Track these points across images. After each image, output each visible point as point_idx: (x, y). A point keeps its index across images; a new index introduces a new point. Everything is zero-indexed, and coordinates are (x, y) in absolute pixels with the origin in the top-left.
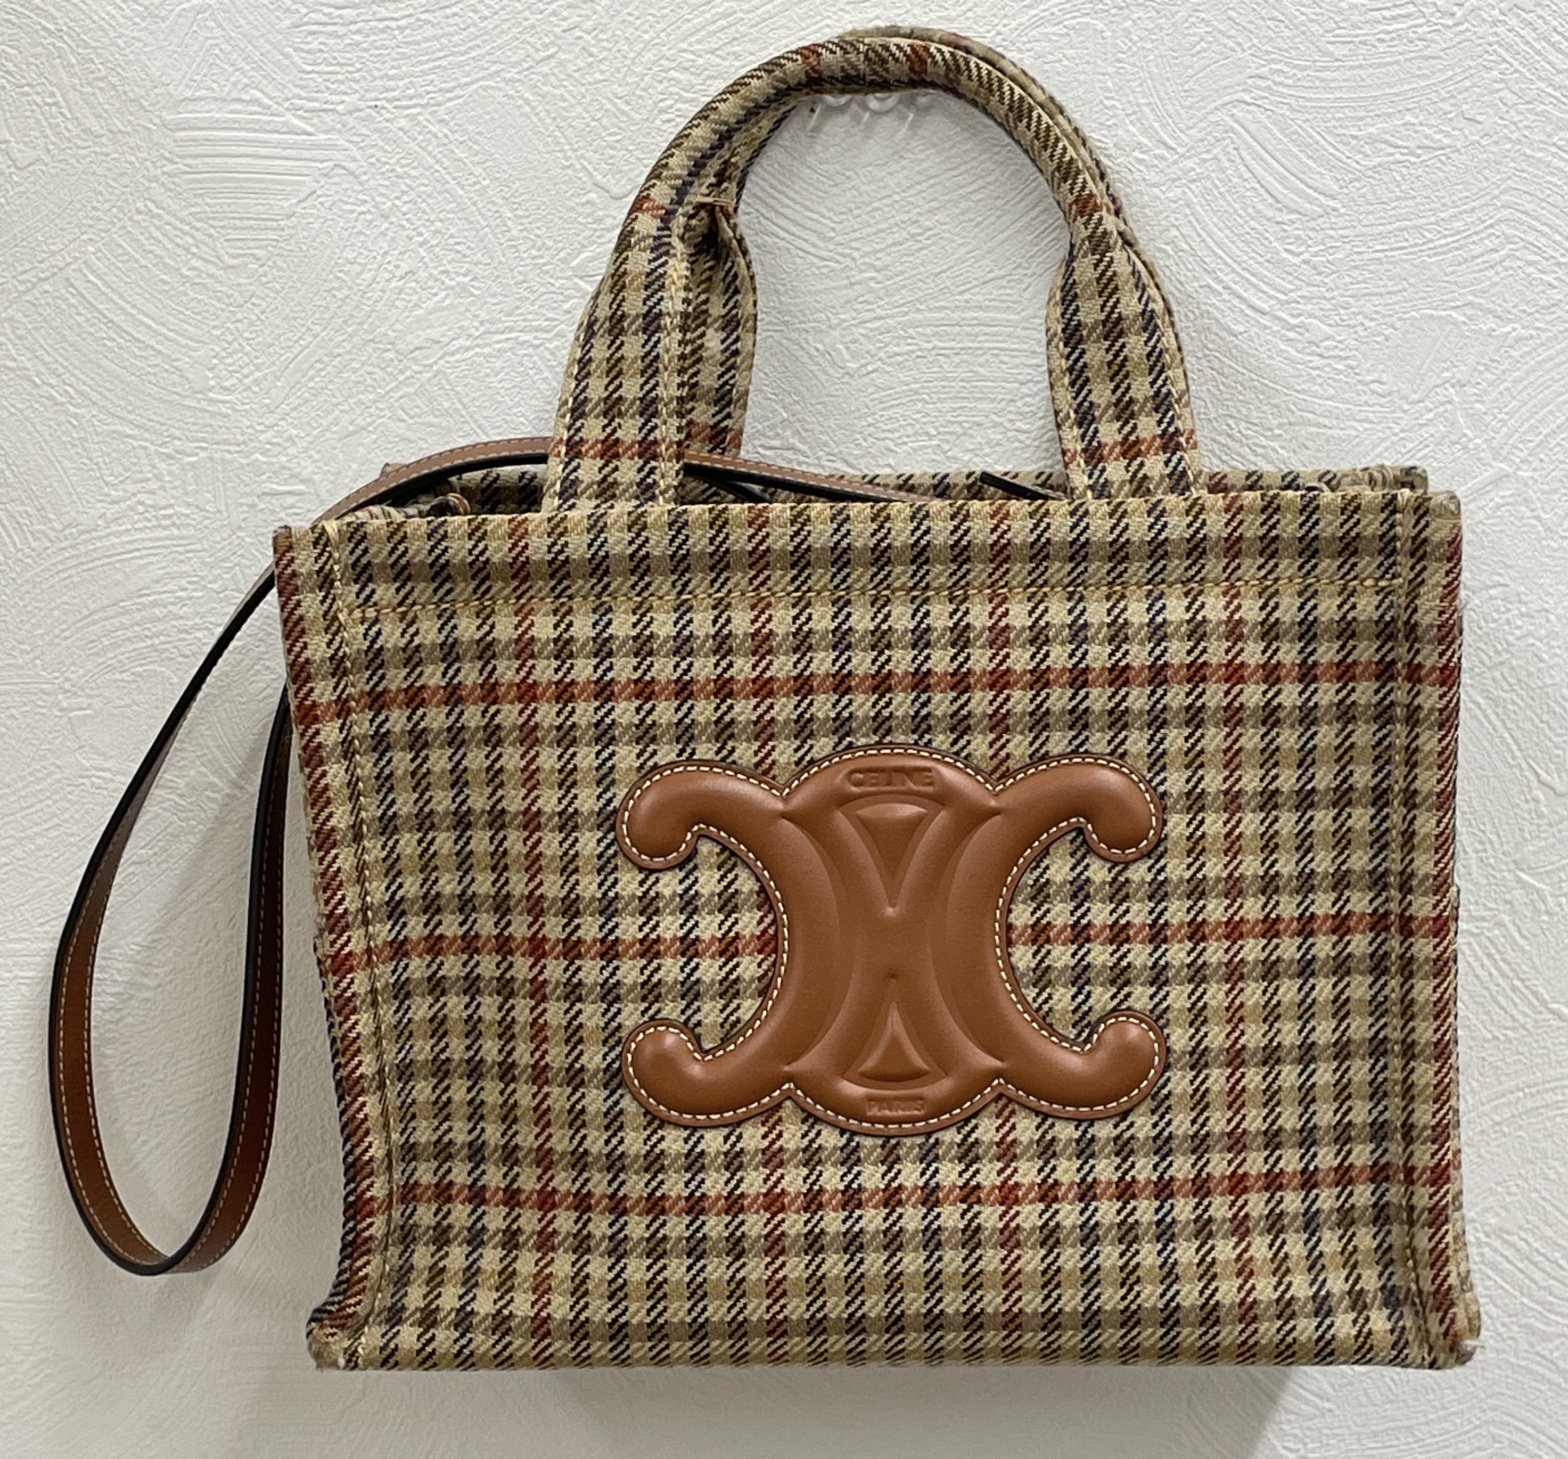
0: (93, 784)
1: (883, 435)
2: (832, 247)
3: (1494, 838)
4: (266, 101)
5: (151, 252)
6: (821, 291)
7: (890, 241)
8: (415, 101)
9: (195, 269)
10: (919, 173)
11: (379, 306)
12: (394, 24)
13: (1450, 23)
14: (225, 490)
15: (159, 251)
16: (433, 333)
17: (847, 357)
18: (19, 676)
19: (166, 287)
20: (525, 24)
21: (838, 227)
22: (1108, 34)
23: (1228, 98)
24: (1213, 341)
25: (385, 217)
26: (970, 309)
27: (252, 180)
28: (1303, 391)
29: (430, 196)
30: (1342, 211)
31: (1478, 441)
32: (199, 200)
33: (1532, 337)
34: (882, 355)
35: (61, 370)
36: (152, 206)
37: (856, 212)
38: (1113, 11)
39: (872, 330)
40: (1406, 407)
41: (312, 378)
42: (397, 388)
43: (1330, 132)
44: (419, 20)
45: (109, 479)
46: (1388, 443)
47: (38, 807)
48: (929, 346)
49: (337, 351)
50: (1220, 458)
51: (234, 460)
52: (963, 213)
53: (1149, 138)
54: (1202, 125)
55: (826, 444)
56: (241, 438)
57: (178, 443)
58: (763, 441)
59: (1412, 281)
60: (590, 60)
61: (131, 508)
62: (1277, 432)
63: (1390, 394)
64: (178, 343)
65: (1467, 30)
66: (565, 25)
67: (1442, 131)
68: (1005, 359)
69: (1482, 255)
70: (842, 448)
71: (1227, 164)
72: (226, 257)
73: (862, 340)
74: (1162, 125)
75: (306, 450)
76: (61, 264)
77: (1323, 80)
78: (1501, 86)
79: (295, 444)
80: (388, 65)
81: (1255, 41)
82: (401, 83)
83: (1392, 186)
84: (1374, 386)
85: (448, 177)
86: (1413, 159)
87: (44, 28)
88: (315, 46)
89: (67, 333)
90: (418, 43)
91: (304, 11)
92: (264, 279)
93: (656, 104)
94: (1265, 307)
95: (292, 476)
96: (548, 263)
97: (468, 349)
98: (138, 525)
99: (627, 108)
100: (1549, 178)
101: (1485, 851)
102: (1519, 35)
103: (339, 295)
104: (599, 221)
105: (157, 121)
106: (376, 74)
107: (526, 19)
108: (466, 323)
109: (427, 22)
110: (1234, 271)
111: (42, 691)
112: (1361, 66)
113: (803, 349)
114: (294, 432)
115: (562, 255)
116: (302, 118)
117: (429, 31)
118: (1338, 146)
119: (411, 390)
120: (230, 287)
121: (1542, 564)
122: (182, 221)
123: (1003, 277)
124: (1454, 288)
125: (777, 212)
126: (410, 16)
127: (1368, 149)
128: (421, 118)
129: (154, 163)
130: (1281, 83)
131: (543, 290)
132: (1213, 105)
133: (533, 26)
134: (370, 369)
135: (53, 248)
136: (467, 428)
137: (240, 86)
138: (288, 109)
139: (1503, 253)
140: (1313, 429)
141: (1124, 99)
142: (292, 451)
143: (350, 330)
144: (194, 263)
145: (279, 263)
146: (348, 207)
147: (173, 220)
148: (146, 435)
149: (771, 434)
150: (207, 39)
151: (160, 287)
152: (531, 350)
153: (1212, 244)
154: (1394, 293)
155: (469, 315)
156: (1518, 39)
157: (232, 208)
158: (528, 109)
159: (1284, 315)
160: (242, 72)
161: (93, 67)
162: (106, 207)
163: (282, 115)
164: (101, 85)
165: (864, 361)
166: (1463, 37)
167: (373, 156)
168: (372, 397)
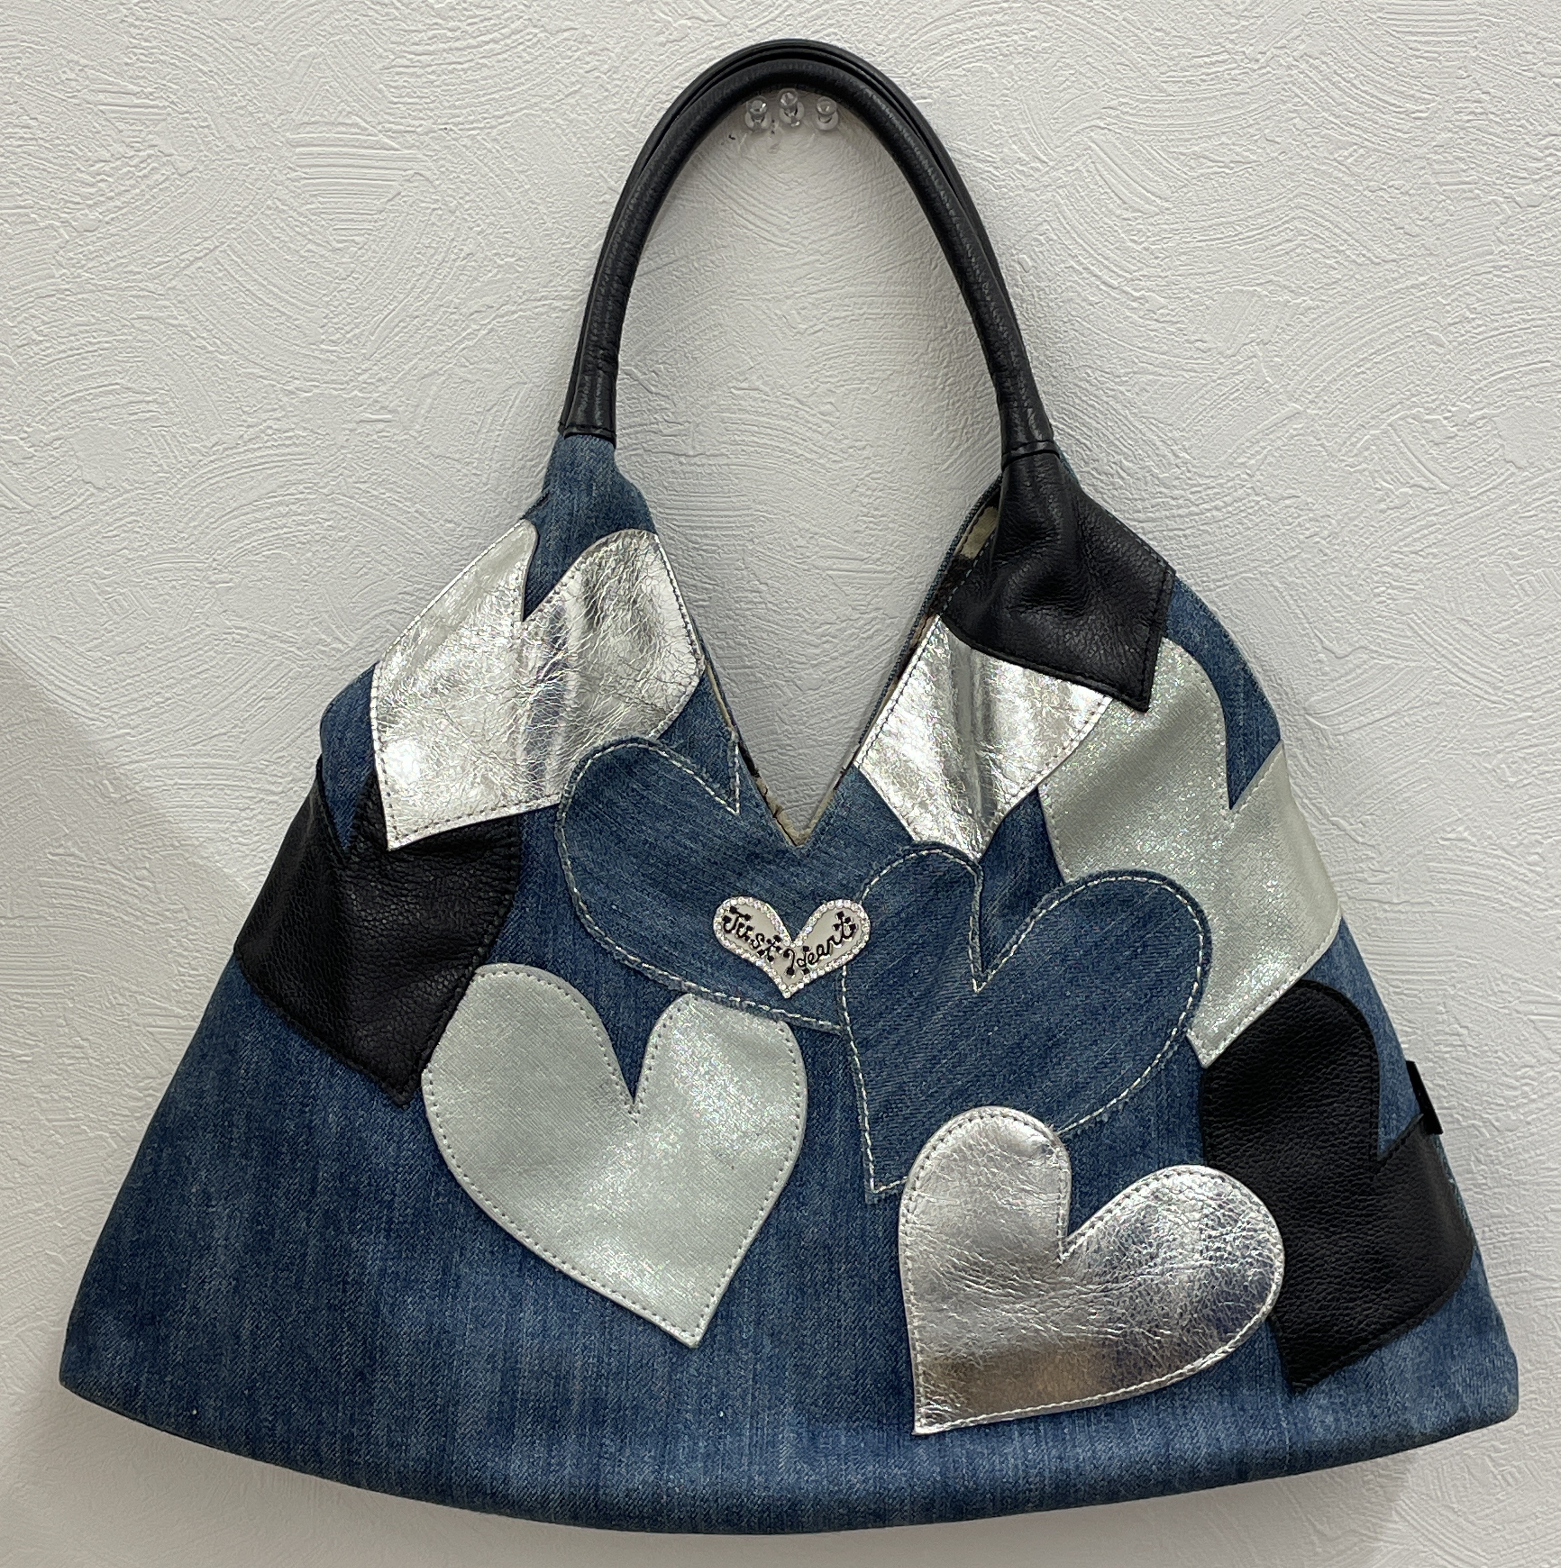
0: (234, 639)
1: (824, 380)
2: (787, 236)
3: (1288, 690)
4: (363, 124)
5: (278, 238)
6: (779, 270)
7: (831, 232)
8: (475, 125)
9: (308, 251)
10: (852, 181)
11: (448, 279)
12: (459, 67)
13: (1256, 67)
14: (332, 418)
15: (284, 237)
16: (488, 300)
17: (798, 320)
18: (179, 557)
19: (290, 265)
20: (558, 67)
21: (792, 221)
22: (996, 75)
23: (1087, 124)
24: (1074, 309)
25: (452, 212)
26: (891, 284)
27: (353, 184)
28: (1143, 348)
29: (485, 196)
30: (1174, 210)
31: (1277, 386)
32: (314, 199)
33: (1318, 307)
34: (825, 318)
35: (211, 327)
36: (278, 203)
37: (805, 210)
38: (1000, 57)
39: (817, 299)
40: (1222, 360)
41: (396, 335)
42: (461, 341)
43: (1164, 150)
44: (477, 64)
45: (246, 409)
46: (1209, 387)
47: (192, 656)
48: (862, 312)
49: (416, 313)
51: (339, 395)
53: (1028, 154)
54: (1067, 144)
55: (782, 386)
56: (345, 379)
57: (297, 382)
58: (734, 383)
59: (1227, 264)
60: (606, 94)
61: (263, 432)
62: (1124, 379)
63: (1210, 349)
64: (298, 307)
65: (1269, 72)
66: (588, 67)
67: (1250, 150)
69: (1280, 244)
71: (1086, 174)
72: (334, 244)
73: (810, 307)
74: (1037, 145)
75: (393, 388)
76: (211, 247)
77: (1158, 111)
78: (1294, 115)
79: (384, 383)
80: (455, 98)
81: (1107, 81)
82: (464, 112)
83: (1211, 192)
84: (1198, 344)
85: (499, 183)
86: (1227, 171)
87: (200, 70)
88: (400, 83)
89: (216, 298)
90: (477, 81)
91: (392, 57)
92: (362, 259)
94: (1115, 283)
95: (382, 407)
96: (575, 247)
97: (514, 312)
98: (269, 444)
99: (633, 131)
100: (1331, 186)
101: (1281, 699)
102: (1307, 76)
103: (418, 271)
105: (283, 140)
106: (447, 104)
107: (558, 63)
108: (512, 293)
109: (486, 66)
110: (1091, 256)
111: (197, 569)
112: (1187, 100)
113: (765, 314)
114: (384, 374)
115: (586, 240)
116: (390, 137)
117: (486, 72)
118: (1171, 161)
119: (471, 343)
120: (336, 265)
121: (1327, 480)
122: (300, 214)
124: (1259, 269)
125: (746, 210)
126: (472, 60)
127: (1192, 163)
128: (479, 138)
129: (280, 171)
130: (1127, 113)
131: (570, 268)
132: (1075, 130)
133: (563, 69)
134: (438, 326)
135: (206, 235)
136: (512, 372)
137: (344, 113)
138: (380, 131)
139: (1296, 243)
140: (1151, 377)
141: (1009, 125)
142: (383, 389)
143: (426, 298)
144: (309, 246)
145: (373, 247)
146: (424, 205)
147: (295, 214)
148: (274, 376)
149: (741, 378)
150: (320, 78)
151: (285, 264)
152: (561, 314)
153: (1075, 235)
154: (1214, 273)
155: (515, 287)
156: (1307, 80)
157: (339, 205)
158: (559, 131)
159: (1129, 290)
160: (346, 102)
161: (235, 99)
162: (245, 203)
163: (376, 135)
164: (242, 112)
165: (811, 323)
166: (1265, 78)
167: (443, 166)
168: (442, 348)
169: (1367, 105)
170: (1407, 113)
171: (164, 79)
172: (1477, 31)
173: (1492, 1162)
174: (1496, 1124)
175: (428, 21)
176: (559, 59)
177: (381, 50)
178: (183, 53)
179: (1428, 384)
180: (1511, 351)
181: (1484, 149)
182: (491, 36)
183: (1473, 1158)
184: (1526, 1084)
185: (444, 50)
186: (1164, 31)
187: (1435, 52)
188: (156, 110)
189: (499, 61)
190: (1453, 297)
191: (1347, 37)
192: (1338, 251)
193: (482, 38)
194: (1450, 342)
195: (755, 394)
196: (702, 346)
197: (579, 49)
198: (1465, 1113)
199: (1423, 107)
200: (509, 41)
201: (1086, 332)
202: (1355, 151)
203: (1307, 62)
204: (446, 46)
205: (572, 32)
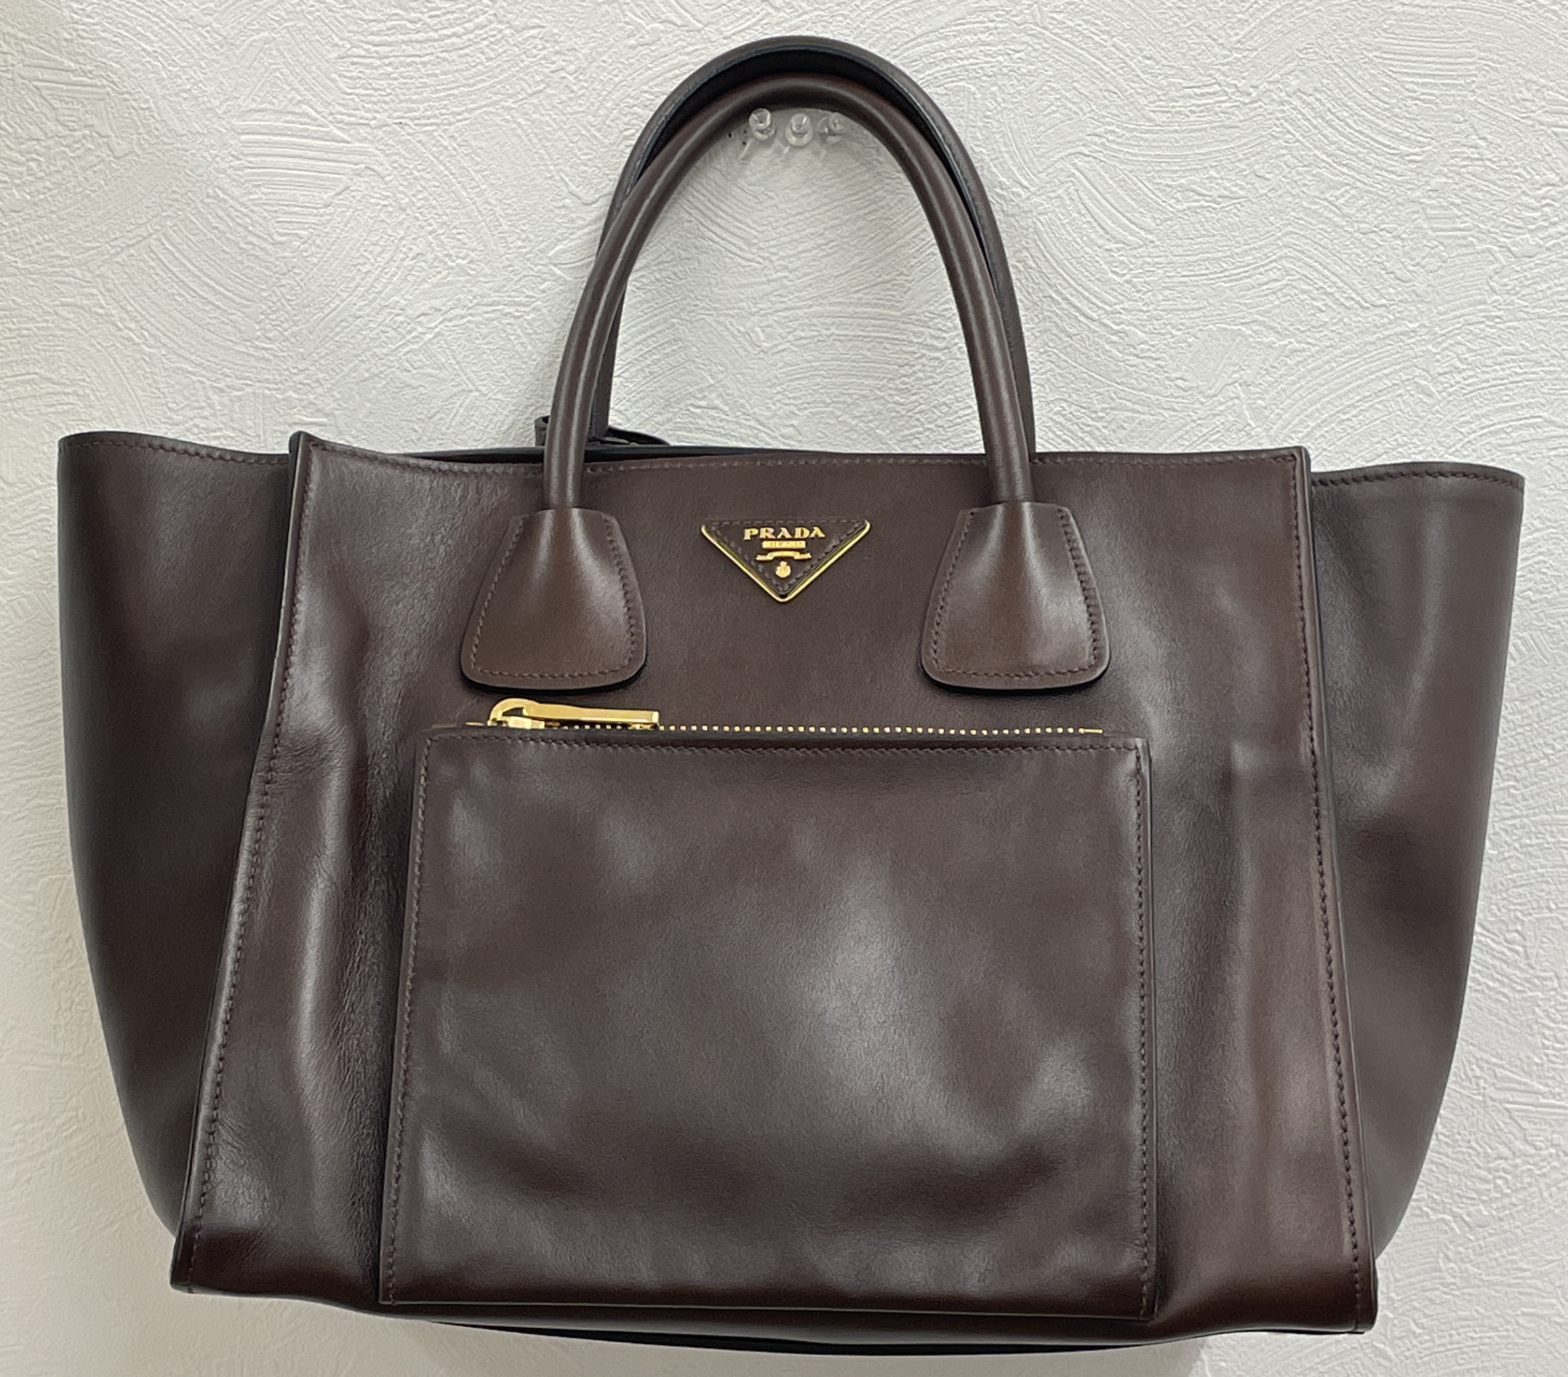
1: (787, 401)
2: (754, 251)
4: (313, 113)
5: (216, 228)
6: (745, 285)
7: (800, 249)
8: (432, 121)
9: (251, 243)
10: (826, 196)
11: (395, 279)
12: (418, 60)
13: (1247, 101)
14: (264, 419)
15: (222, 227)
16: (437, 303)
17: (762, 338)
19: (227, 257)
20: (522, 65)
21: (760, 236)
22: (978, 96)
23: (1071, 151)
24: (1052, 340)
25: (403, 210)
26: (862, 305)
27: (300, 176)
28: (1122, 383)
29: (440, 195)
30: (1158, 243)
31: (1260, 430)
32: (257, 190)
33: (1304, 350)
34: (790, 338)
35: (139, 318)
36: (219, 192)
37: (774, 225)
38: (984, 78)
39: (783, 318)
40: (1203, 400)
41: (337, 334)
42: (405, 345)
43: (1150, 181)
44: (438, 57)
45: (170, 405)
46: (1188, 428)
48: (828, 332)
49: (360, 313)
50: (1054, 433)
51: (272, 396)
52: (859, 229)
53: (1008, 178)
54: (1050, 170)
55: (743, 406)
56: (280, 379)
57: (228, 380)
58: (693, 401)
59: (1211, 301)
60: (572, 95)
62: (1101, 414)
63: (1191, 388)
64: (234, 302)
65: (1260, 107)
66: (553, 67)
68: (888, 346)
69: (1267, 283)
70: (756, 410)
71: (1068, 202)
72: (276, 236)
73: (775, 325)
74: (1019, 169)
75: (330, 390)
76: (145, 234)
77: (1145, 140)
78: (1286, 152)
79: (322, 385)
80: (412, 91)
81: (1094, 107)
82: (421, 106)
83: (1198, 226)
84: (1179, 382)
85: (454, 181)
86: (1214, 205)
87: (144, 50)
88: (355, 74)
89: (147, 288)
90: (436, 76)
92: (305, 254)
93: (621, 132)
94: (1095, 315)
95: (318, 410)
96: (530, 252)
97: (463, 317)
99: (598, 135)
100: (1321, 226)
102: (1301, 112)
103: (364, 269)
104: (572, 221)
105: (227, 126)
106: (402, 97)
107: (522, 61)
108: (462, 296)
109: (445, 60)
110: (1071, 285)
112: (1176, 131)
113: (728, 330)
114: (321, 376)
115: (542, 246)
116: (340, 129)
117: (446, 66)
118: (1158, 192)
119: (415, 347)
120: (277, 259)
122: (242, 204)
123: (889, 281)
124: (1244, 308)
125: (712, 221)
126: (432, 54)
127: (1178, 195)
128: (436, 134)
129: (223, 159)
130: (1113, 141)
131: (525, 273)
132: (1059, 156)
133: (528, 67)
134: (382, 328)
135: (140, 221)
137: (295, 102)
138: (331, 122)
139: (1283, 282)
140: (1129, 414)
141: (989, 148)
142: (320, 390)
143: (370, 297)
144: (250, 238)
145: (318, 242)
146: (373, 201)
147: (236, 204)
148: (204, 373)
149: (699, 396)
150: (271, 64)
151: (222, 256)
152: (512, 320)
153: (1055, 264)
154: (1196, 310)
155: (465, 290)
156: (1300, 117)
157: (283, 197)
158: (519, 132)
159: (1109, 323)
160: (297, 91)
161: (180, 81)
162: (183, 191)
163: (327, 126)
164: (185, 95)
165: (775, 342)
166: (1257, 112)
167: (396, 162)
168: (385, 351)
169: (1361, 145)
170: (1402, 155)
171: (105, 57)
172: (1475, 75)
173: (1462, 1260)
174: (1467, 1219)
175: (388, 11)
176: (524, 56)
177: (336, 39)
178: (127, 31)
179: (1416, 435)
180: (1502, 405)
181: (1479, 195)
182: (453, 30)
183: (1442, 1255)
184: (1501, 1178)
185: (403, 42)
186: (1154, 60)
187: (1432, 95)
188: (94, 89)
189: (460, 56)
190: (1444, 345)
191: (1342, 74)
192: (1326, 293)
193: (445, 32)
194: (1439, 392)
195: (713, 413)
196: (659, 360)
197: (545, 48)
198: (1434, 1205)
199: (1417, 150)
200: (471, 36)
201: (1064, 364)
202: (1346, 191)
203: (1301, 98)
204: (405, 38)
205: (538, 30)
